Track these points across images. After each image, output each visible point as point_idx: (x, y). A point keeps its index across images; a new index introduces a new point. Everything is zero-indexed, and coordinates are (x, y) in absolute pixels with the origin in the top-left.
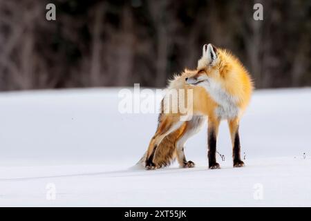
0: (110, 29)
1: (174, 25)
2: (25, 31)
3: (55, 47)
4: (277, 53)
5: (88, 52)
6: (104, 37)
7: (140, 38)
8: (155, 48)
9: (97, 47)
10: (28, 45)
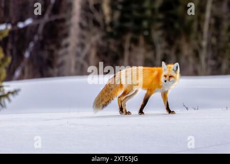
0: (133, 46)
1: (164, 44)
2: (92, 46)
3: (106, 54)
4: (215, 58)
5: (122, 56)
6: (130, 49)
7: (148, 50)
8: (155, 55)
9: (127, 54)
10: (93, 53)
